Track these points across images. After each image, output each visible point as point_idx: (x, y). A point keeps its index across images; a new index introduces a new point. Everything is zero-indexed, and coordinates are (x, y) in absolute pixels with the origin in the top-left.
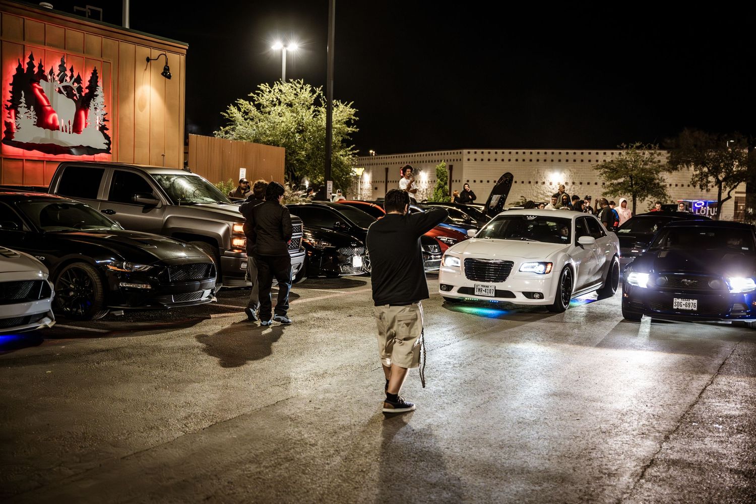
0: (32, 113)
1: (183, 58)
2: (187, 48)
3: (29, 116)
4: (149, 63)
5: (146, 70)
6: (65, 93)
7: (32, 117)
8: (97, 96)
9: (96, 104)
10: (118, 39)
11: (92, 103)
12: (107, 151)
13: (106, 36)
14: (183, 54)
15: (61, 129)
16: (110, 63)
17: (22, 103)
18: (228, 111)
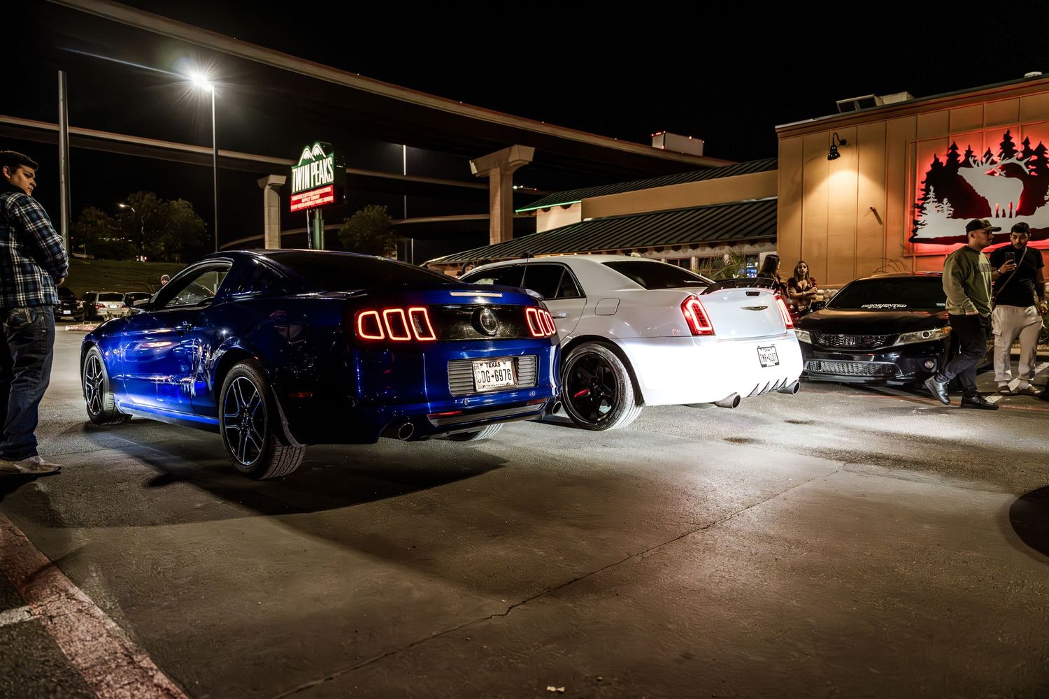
0: (946, 206)
3: (941, 210)
6: (1002, 173)
7: (945, 210)
15: (994, 215)
17: (929, 198)
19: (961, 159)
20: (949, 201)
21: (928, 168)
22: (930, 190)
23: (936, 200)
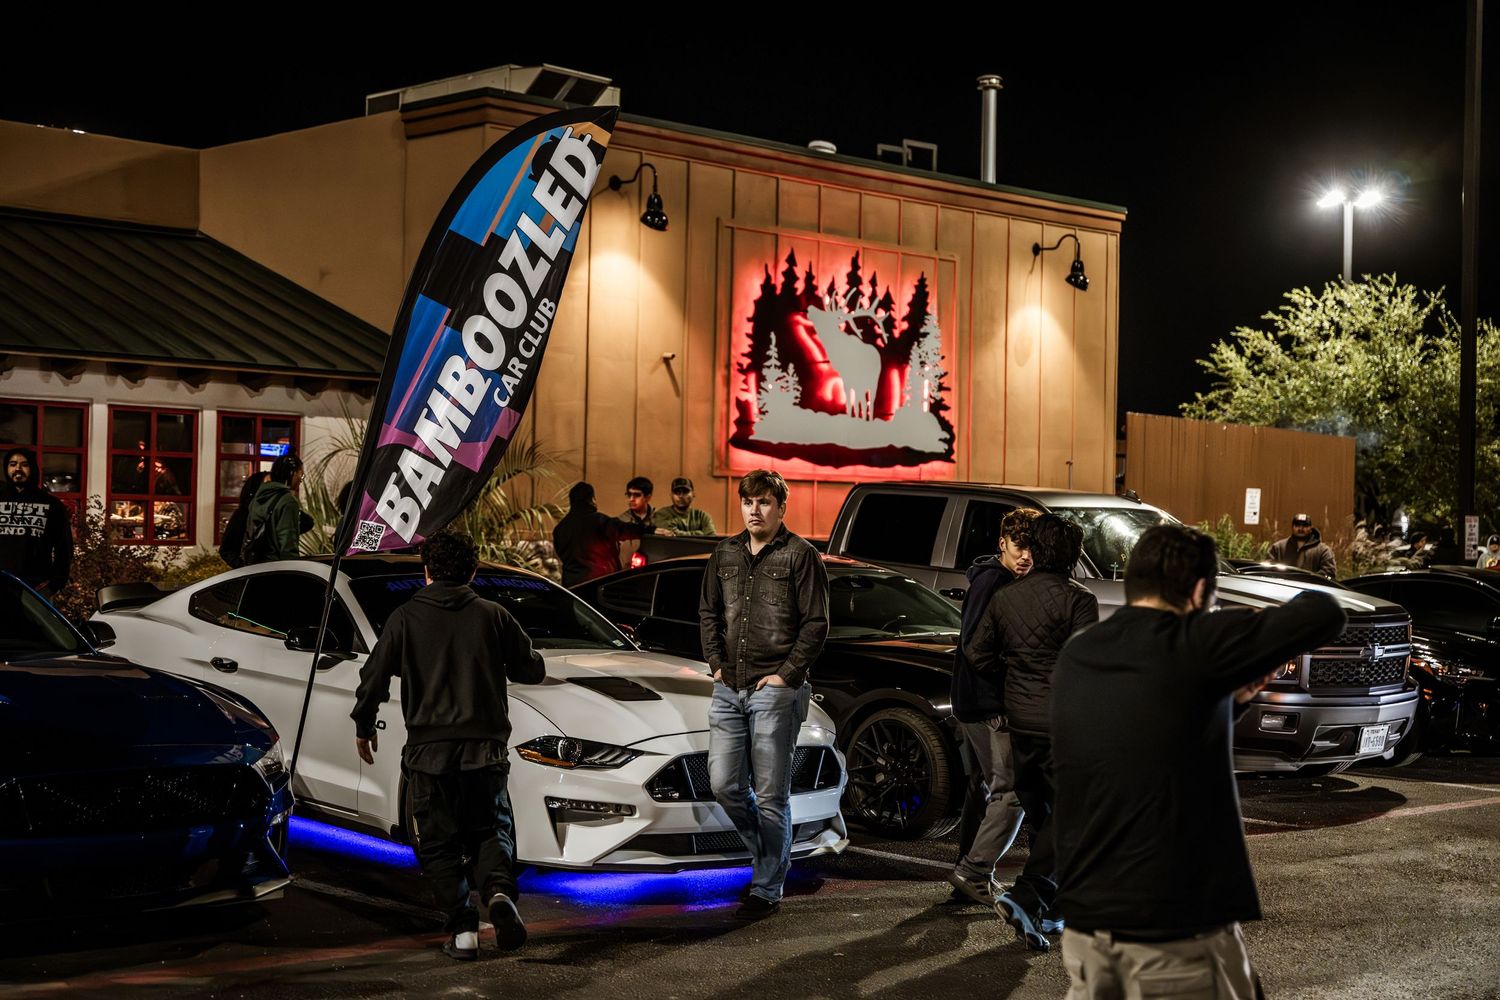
0: (792, 379)
1: (1114, 241)
2: (1123, 217)
3: (785, 385)
4: (1038, 258)
5: (1031, 272)
6: (859, 332)
7: (791, 388)
8: (925, 335)
9: (924, 355)
10: (970, 209)
11: (915, 352)
12: (946, 457)
13: (946, 204)
14: (1114, 232)
15: (849, 411)
16: (954, 262)
17: (769, 358)
18: (1215, 356)
19: (800, 286)
20: (797, 371)
21: (756, 292)
22: (769, 341)
23: (778, 364)
